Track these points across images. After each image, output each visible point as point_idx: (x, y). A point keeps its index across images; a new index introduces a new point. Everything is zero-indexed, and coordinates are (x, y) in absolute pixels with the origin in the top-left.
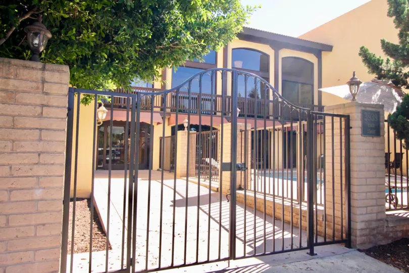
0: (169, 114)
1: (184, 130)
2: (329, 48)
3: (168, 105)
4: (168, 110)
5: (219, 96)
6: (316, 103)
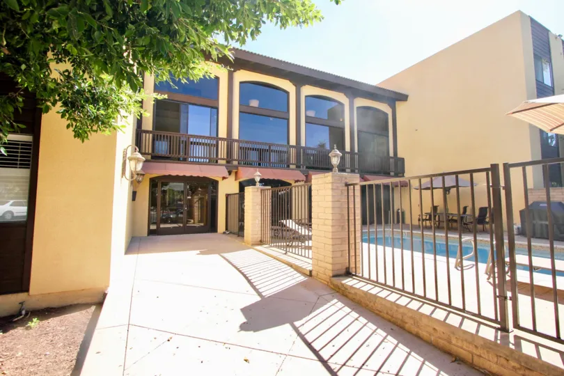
0: (236, 167)
1: (255, 185)
2: (404, 98)
3: (235, 157)
4: (235, 163)
5: (293, 147)
6: (391, 154)
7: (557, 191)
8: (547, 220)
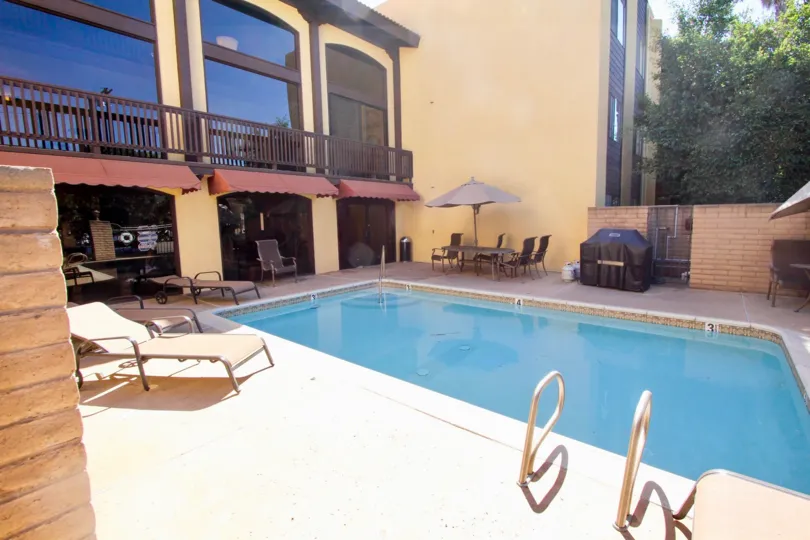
0: (211, 169)
4: (206, 160)
6: (392, 143)
7: (630, 211)
8: (619, 260)
